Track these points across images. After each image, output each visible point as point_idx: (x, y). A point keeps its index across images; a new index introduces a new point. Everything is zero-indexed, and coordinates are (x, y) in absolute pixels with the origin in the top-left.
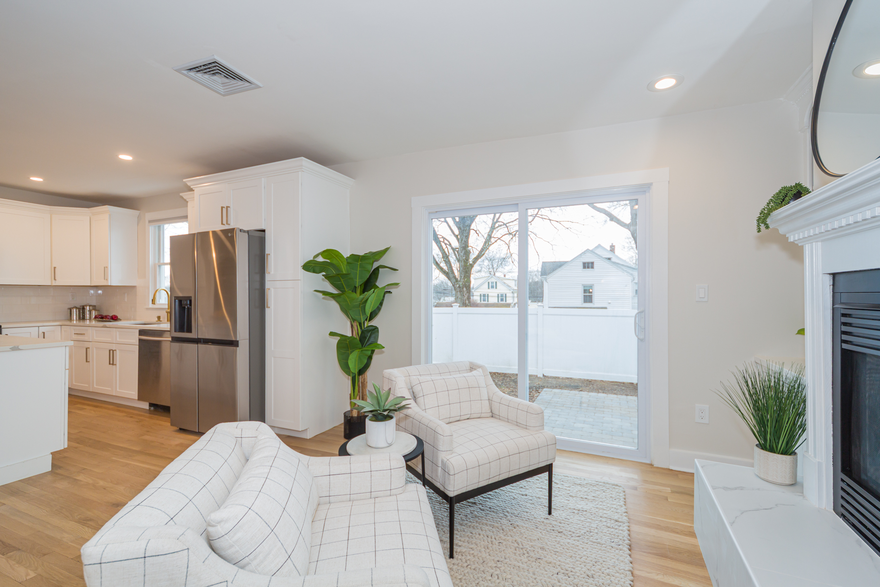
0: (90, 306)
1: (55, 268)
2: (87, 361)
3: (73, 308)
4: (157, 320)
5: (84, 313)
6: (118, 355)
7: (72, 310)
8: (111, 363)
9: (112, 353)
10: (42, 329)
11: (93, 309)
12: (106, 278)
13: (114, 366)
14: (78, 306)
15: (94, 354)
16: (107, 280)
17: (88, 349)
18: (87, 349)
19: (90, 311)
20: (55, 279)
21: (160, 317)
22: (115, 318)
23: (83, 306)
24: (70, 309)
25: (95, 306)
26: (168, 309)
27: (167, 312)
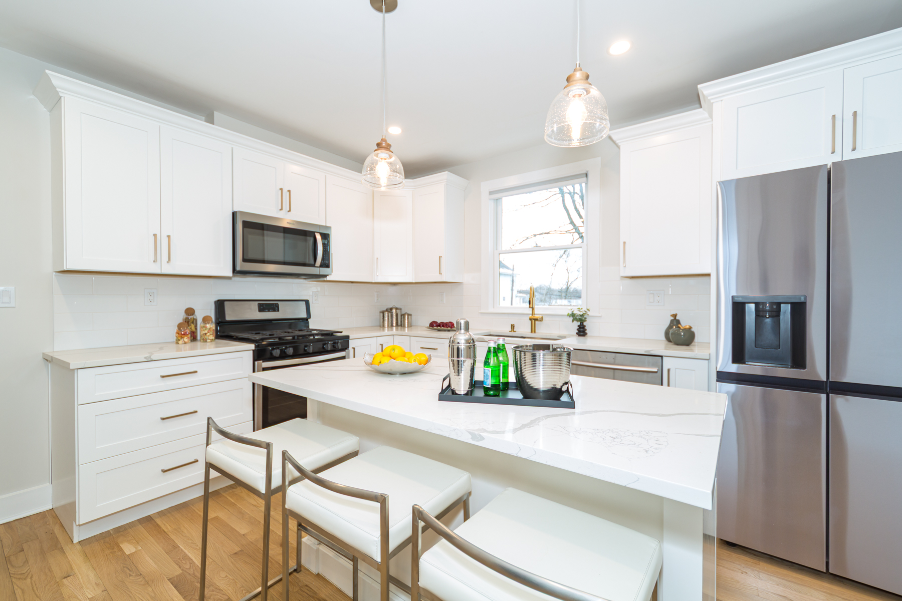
0: (396, 309)
1: (377, 259)
3: (385, 311)
4: (511, 330)
14: (388, 309)
16: (441, 274)
21: (513, 326)
22: (450, 327)
23: (391, 309)
26: (532, 315)
27: (530, 319)
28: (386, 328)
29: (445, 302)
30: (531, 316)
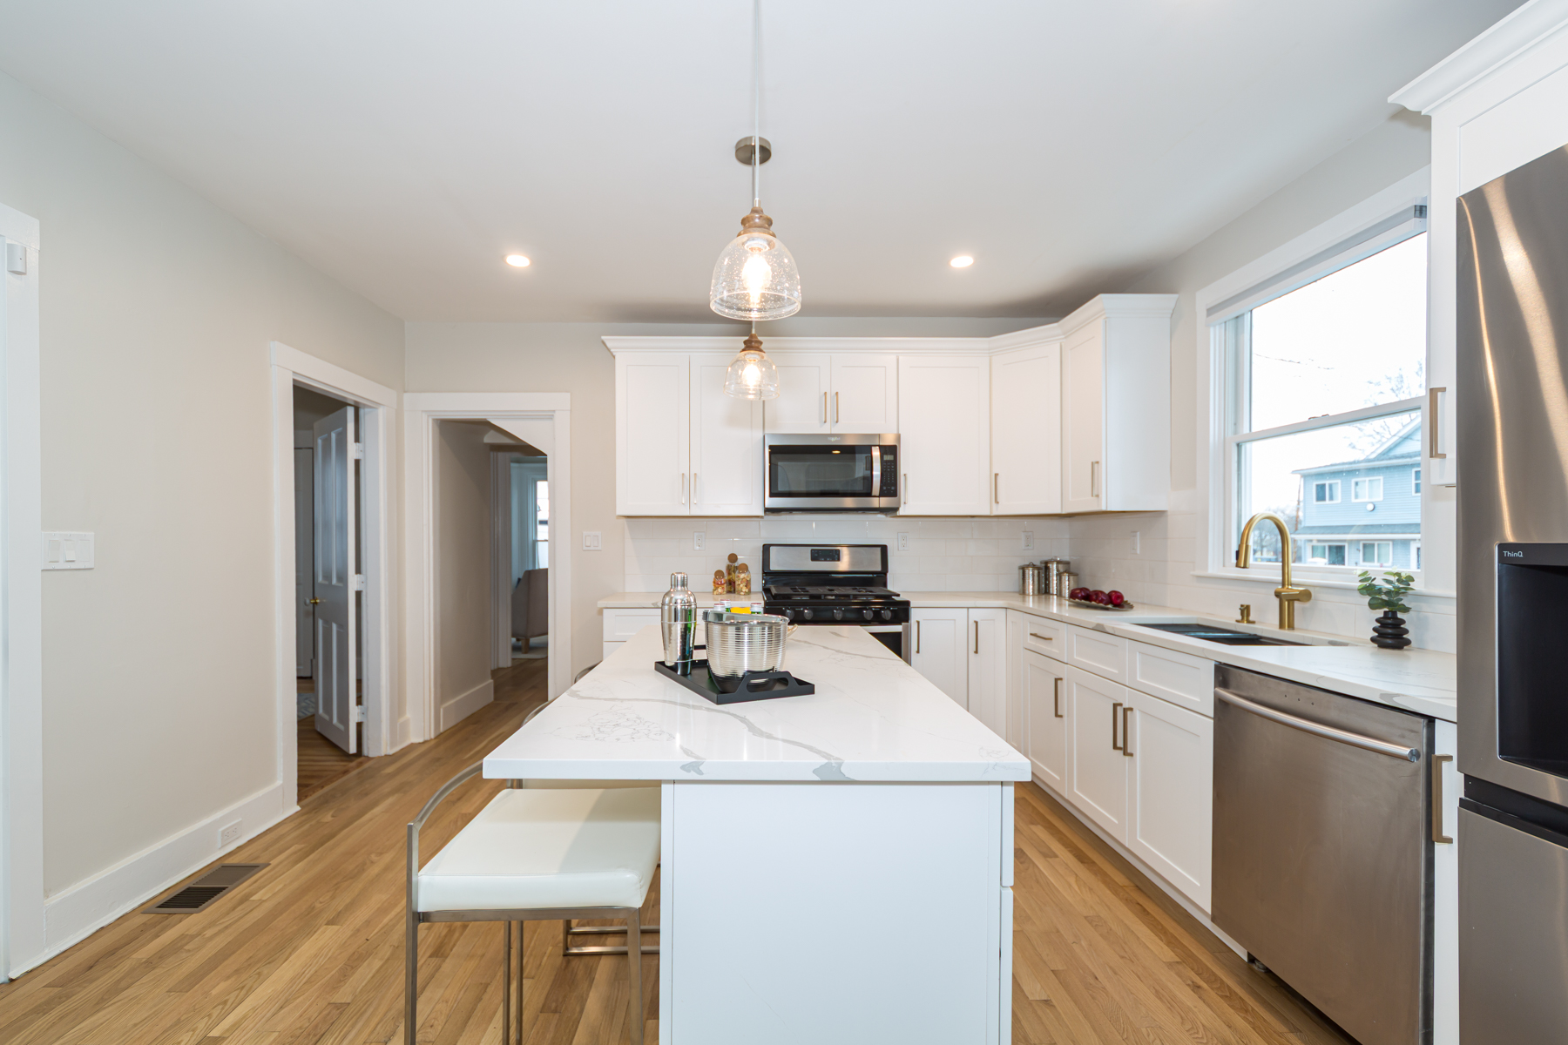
0: (1058, 562)
1: (996, 475)
2: (1057, 715)
3: (1028, 566)
4: (1240, 618)
5: (1047, 578)
6: (1137, 723)
7: (1027, 571)
8: (1120, 743)
9: (1121, 715)
10: (975, 615)
11: (1065, 572)
12: (1095, 493)
13: (1127, 758)
14: (1037, 563)
15: (1071, 698)
16: (1097, 496)
17: (1059, 682)
18: (1056, 680)
19: (1059, 575)
20: (997, 502)
21: (1248, 608)
22: (1116, 601)
23: (1046, 563)
24: (1023, 569)
25: (1068, 563)
26: (1283, 585)
27: (1278, 594)
28: (1031, 598)
29: (1138, 552)
30: (1280, 587)
